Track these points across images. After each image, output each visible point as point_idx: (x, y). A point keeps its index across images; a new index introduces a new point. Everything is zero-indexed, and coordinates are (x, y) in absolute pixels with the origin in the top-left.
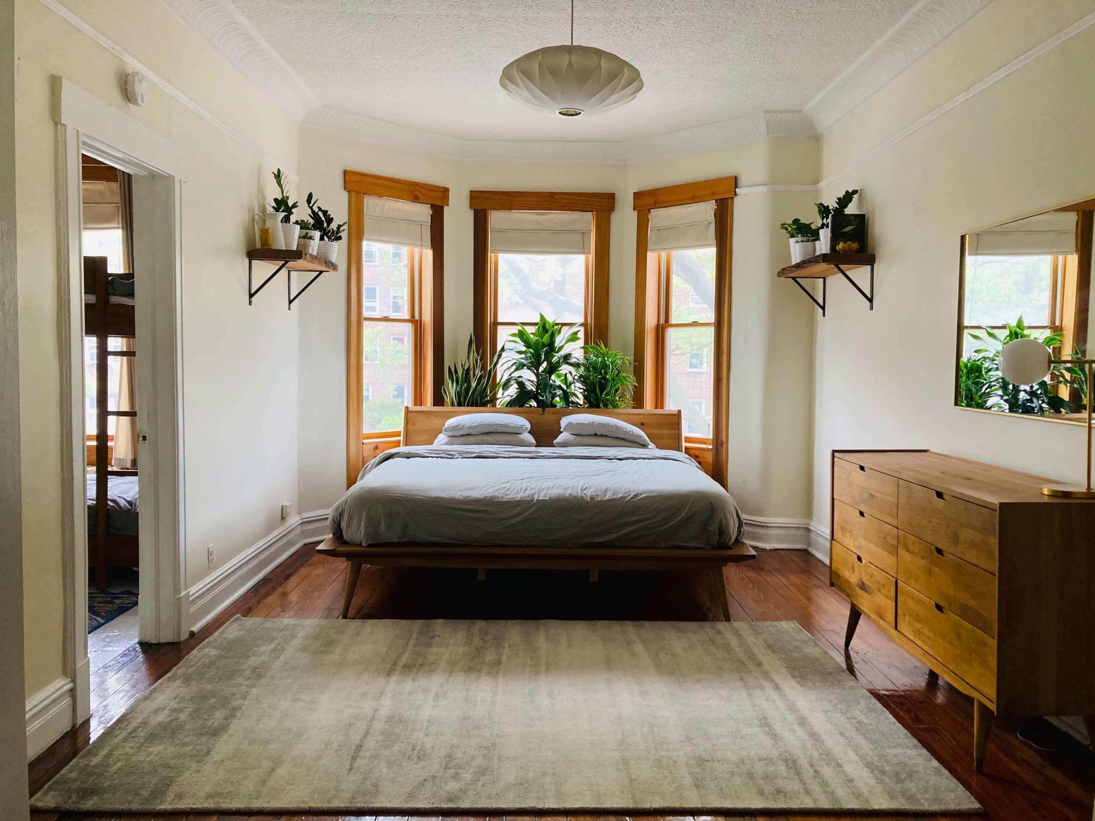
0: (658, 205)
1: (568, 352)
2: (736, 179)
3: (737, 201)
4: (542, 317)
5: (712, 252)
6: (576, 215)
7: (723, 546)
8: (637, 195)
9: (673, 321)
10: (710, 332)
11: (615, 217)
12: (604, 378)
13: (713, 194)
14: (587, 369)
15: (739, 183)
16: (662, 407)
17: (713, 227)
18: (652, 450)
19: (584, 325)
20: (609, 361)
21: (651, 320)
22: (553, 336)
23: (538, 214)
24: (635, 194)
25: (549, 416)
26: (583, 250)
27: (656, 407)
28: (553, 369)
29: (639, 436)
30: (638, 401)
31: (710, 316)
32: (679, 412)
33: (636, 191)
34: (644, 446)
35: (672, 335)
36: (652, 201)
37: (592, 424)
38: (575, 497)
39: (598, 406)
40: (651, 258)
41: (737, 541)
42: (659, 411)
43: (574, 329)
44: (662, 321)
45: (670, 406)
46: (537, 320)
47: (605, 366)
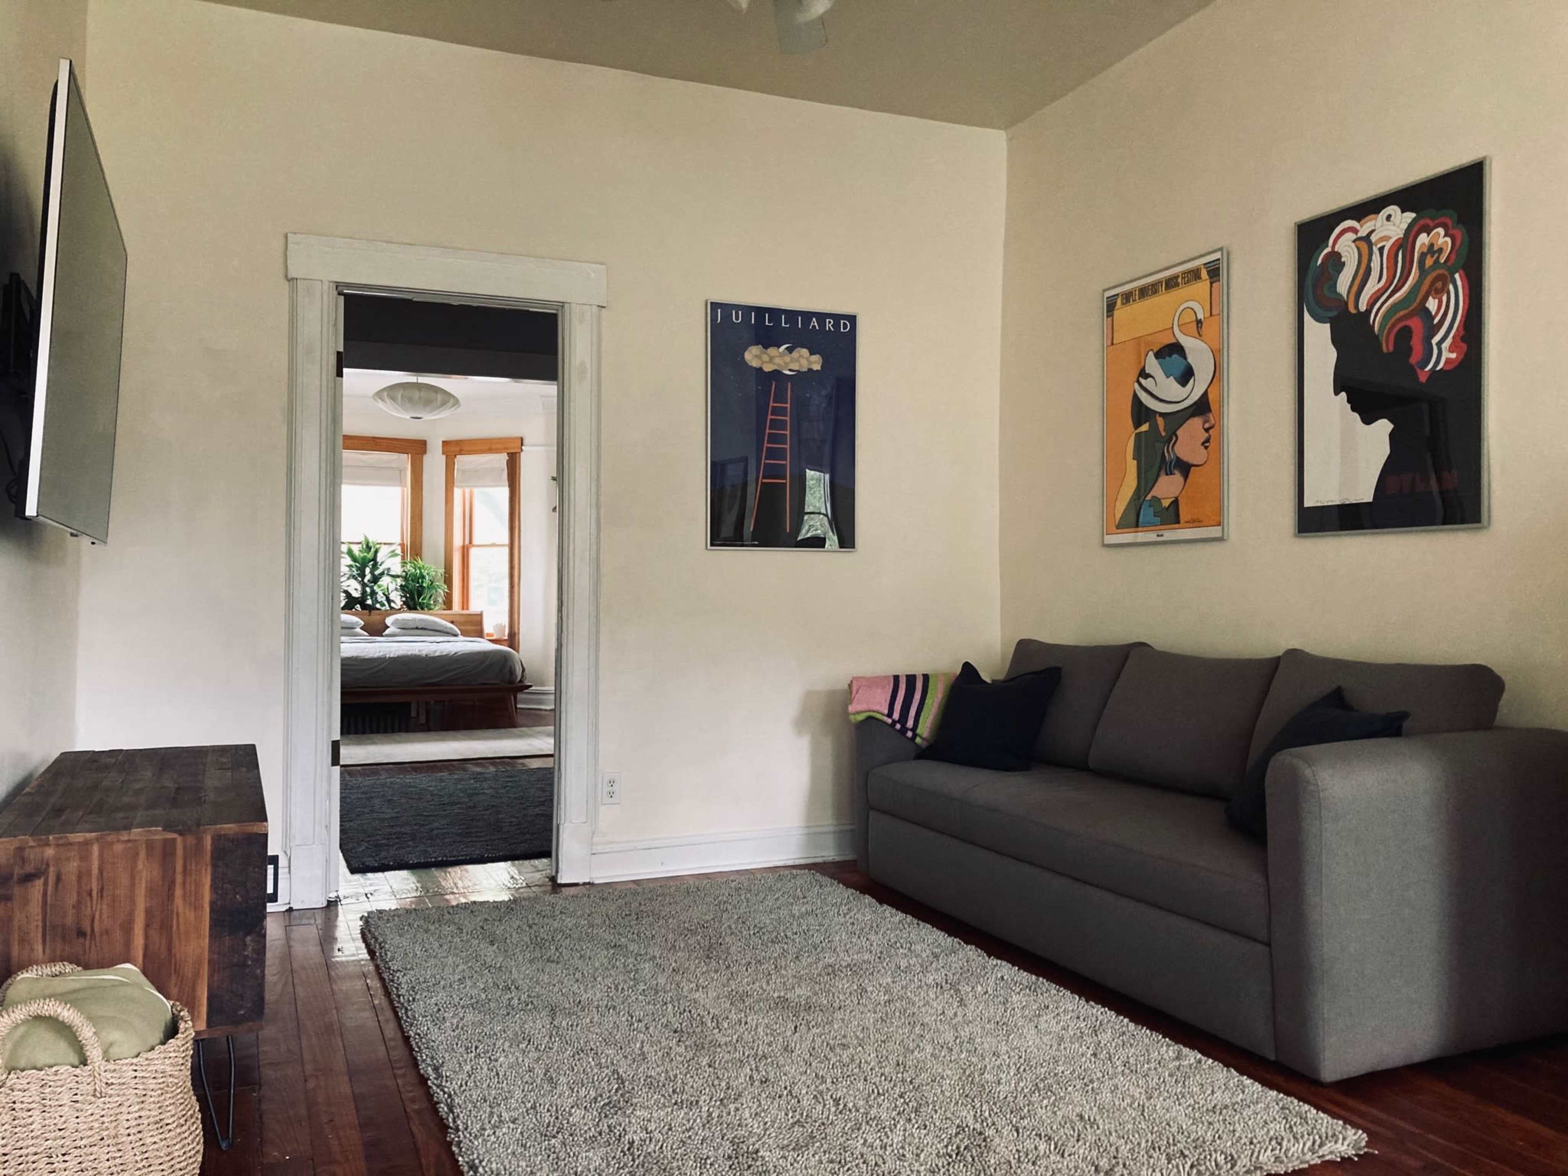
0: (461, 453)
1: (387, 567)
2: (522, 439)
3: (522, 454)
4: (366, 538)
5: (505, 492)
6: (394, 456)
7: (511, 682)
8: (445, 443)
9: (476, 541)
10: (506, 551)
11: (427, 459)
12: (421, 586)
13: (505, 448)
14: (405, 578)
15: (525, 442)
16: (467, 609)
17: (505, 473)
18: (461, 638)
19: (402, 545)
20: (425, 573)
21: (458, 541)
22: (376, 552)
23: (362, 454)
24: (443, 442)
25: (375, 617)
26: (402, 484)
27: (463, 609)
28: (375, 580)
29: (452, 629)
30: (448, 604)
31: (506, 540)
32: (482, 612)
33: (445, 439)
34: (456, 635)
35: (473, 552)
36: (457, 449)
37: (414, 620)
38: (415, 655)
39: (415, 609)
40: (457, 493)
41: (521, 681)
42: (465, 612)
43: (393, 548)
44: (467, 542)
45: (475, 607)
46: (362, 539)
47: (423, 577)
